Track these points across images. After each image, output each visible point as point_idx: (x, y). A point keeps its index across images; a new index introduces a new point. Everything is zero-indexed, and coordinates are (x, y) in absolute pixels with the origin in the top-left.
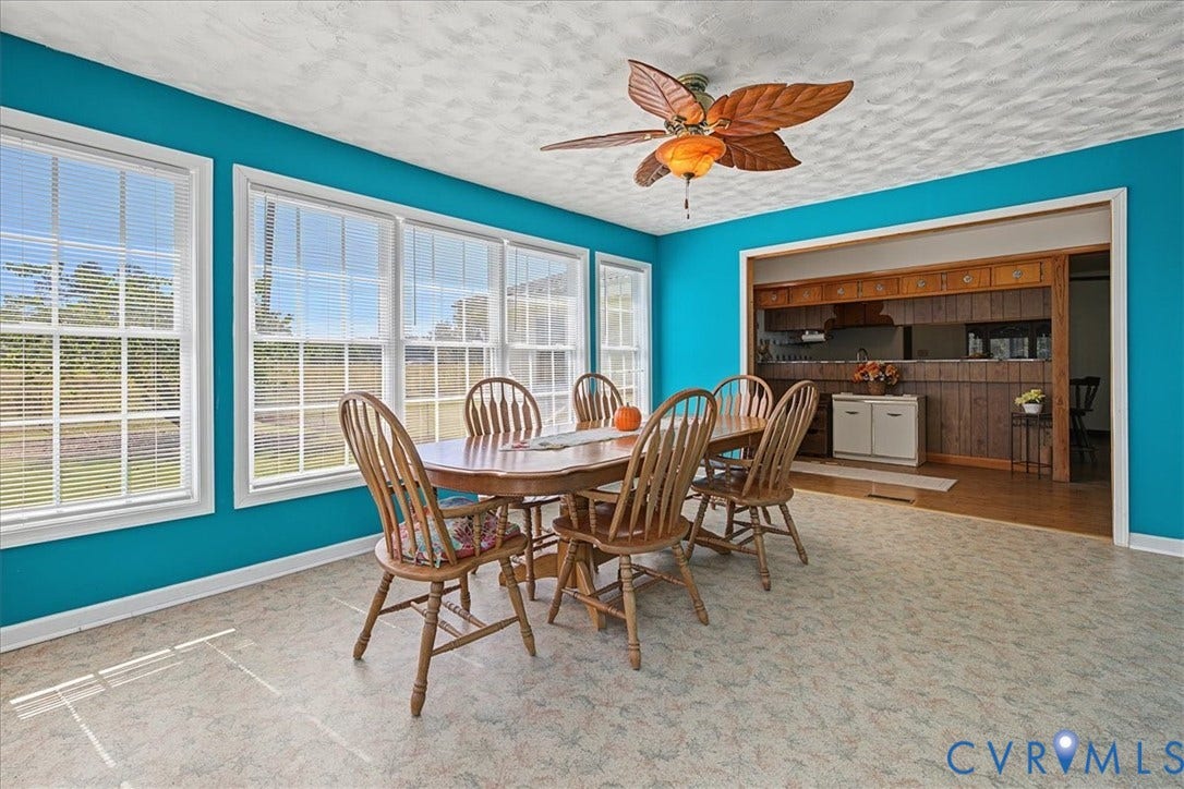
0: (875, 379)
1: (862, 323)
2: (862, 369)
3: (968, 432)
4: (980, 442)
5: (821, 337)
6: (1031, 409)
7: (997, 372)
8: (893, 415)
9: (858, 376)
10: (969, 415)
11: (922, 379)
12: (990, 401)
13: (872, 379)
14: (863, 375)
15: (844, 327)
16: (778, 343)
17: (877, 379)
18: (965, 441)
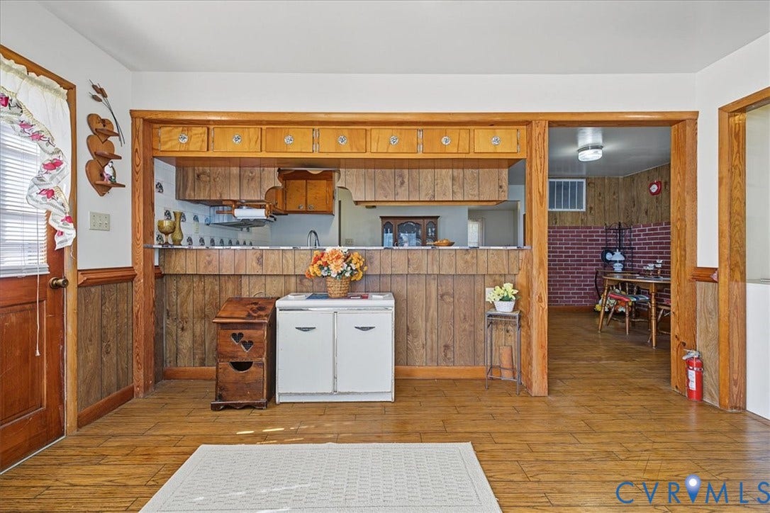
0: (338, 274)
1: (303, 208)
2: (318, 259)
3: (434, 337)
4: (446, 347)
5: (260, 214)
6: (505, 308)
7: (466, 262)
8: (363, 329)
9: (314, 269)
10: (436, 314)
11: (389, 272)
12: (457, 297)
13: (334, 275)
14: (321, 267)
15: (286, 213)
16: (202, 220)
17: (341, 274)
18: (432, 349)
